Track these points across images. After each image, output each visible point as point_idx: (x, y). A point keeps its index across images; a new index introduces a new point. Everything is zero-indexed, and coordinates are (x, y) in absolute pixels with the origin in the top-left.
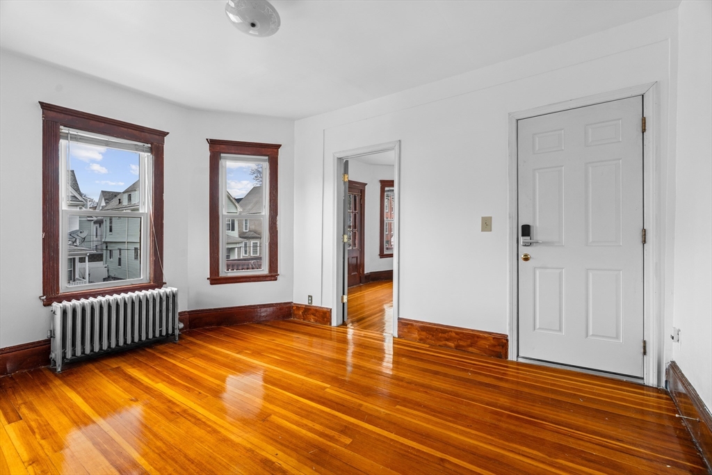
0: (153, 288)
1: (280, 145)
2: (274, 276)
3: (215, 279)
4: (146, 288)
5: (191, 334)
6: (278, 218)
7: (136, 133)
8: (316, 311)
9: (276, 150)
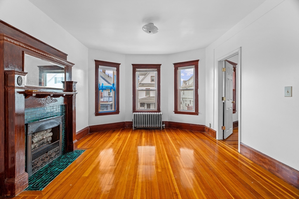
0: (157, 112)
1: (199, 60)
2: (197, 113)
3: (176, 112)
4: (155, 112)
5: (166, 129)
6: (199, 90)
7: (153, 66)
8: (211, 131)
9: (197, 62)
